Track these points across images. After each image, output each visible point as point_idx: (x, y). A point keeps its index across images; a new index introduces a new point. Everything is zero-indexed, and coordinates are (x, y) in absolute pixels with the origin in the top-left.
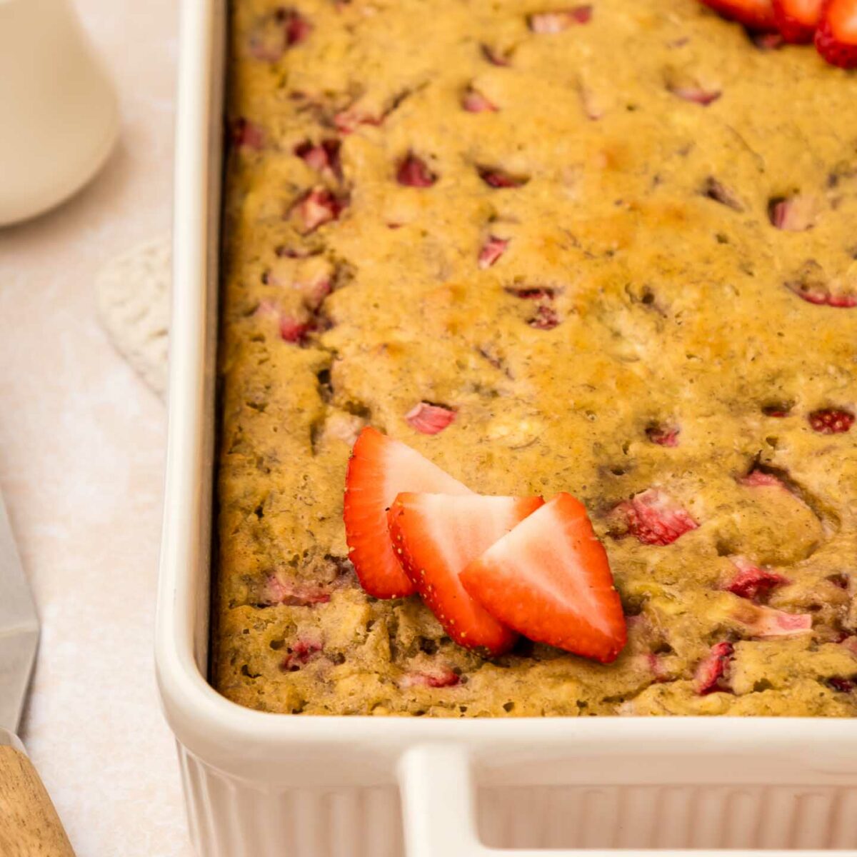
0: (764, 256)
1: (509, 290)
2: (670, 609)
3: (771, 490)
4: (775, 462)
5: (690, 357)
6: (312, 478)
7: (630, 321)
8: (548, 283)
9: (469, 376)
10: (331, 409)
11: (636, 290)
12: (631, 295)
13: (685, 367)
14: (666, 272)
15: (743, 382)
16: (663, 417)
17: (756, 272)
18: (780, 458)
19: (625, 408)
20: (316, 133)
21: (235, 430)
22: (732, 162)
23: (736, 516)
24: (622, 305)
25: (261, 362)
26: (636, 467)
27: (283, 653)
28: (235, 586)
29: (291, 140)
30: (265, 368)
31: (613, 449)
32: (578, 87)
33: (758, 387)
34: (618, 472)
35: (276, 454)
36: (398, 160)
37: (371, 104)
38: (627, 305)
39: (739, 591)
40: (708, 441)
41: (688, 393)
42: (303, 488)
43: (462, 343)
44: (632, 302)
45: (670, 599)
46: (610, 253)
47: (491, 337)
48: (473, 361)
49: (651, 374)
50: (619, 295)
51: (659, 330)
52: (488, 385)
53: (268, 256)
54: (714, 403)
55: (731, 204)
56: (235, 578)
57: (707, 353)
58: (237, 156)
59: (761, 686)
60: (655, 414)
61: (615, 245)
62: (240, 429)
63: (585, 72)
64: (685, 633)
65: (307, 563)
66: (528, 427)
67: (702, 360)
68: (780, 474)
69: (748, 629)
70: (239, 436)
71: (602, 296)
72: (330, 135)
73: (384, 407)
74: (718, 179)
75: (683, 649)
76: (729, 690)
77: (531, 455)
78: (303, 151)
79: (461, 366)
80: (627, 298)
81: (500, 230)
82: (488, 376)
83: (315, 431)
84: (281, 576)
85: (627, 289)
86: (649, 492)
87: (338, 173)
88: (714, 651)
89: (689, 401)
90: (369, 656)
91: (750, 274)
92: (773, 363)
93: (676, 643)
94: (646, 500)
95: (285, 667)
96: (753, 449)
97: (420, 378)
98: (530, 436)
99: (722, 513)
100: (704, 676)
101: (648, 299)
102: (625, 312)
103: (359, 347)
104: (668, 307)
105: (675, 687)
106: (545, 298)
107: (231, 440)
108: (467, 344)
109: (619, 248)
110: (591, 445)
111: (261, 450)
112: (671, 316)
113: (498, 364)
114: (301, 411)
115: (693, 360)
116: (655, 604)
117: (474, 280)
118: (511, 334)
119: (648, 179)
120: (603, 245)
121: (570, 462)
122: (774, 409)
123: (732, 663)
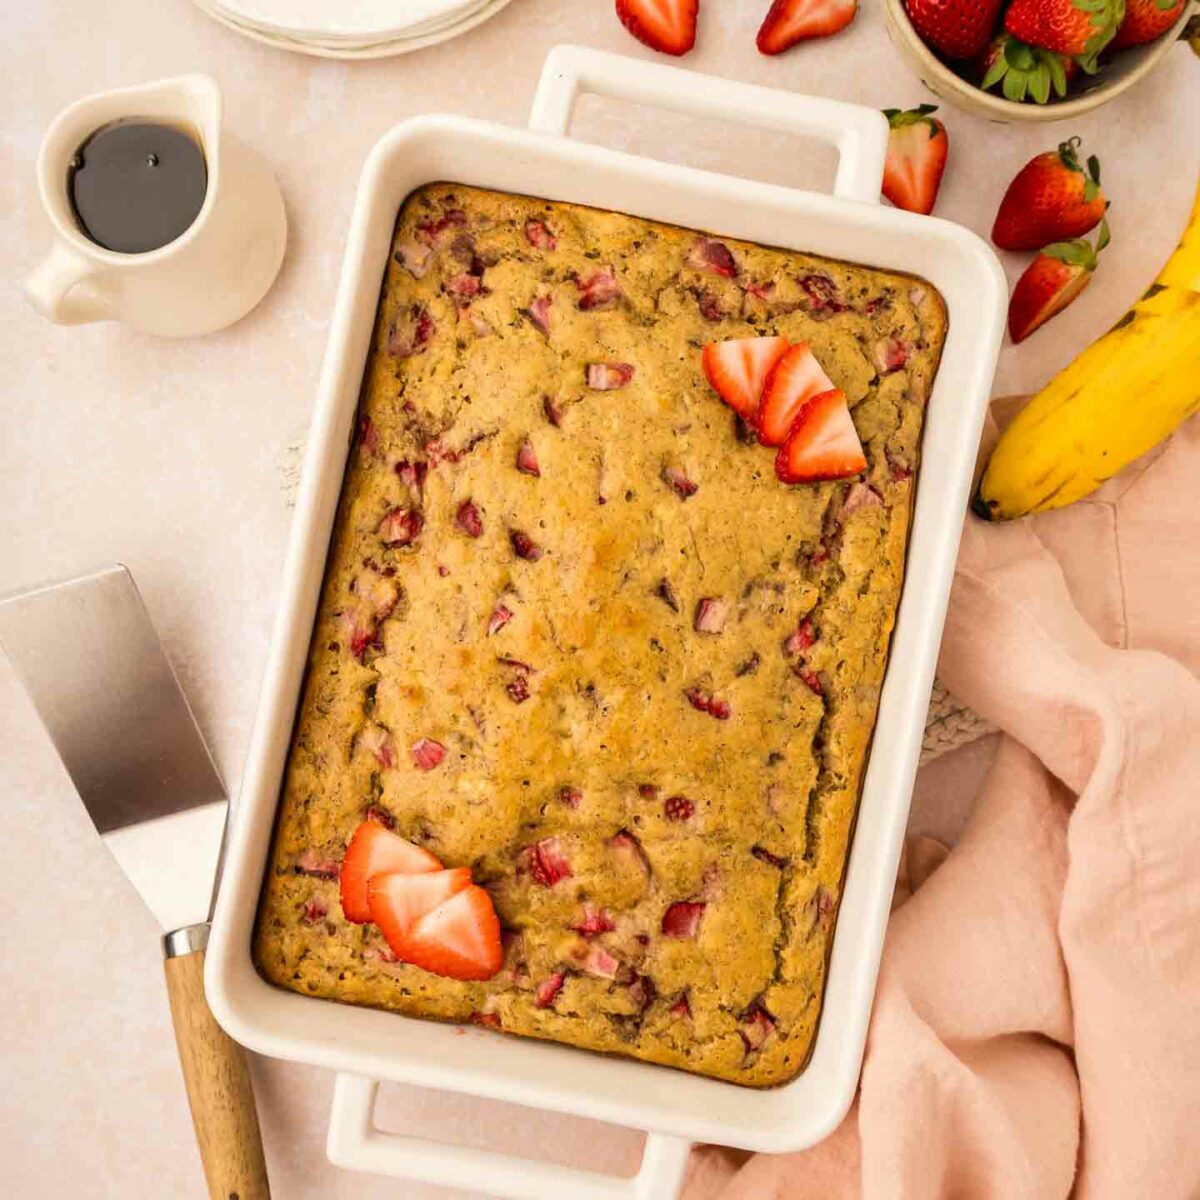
0: (678, 663)
1: (500, 660)
2: (537, 940)
3: (626, 852)
4: (634, 834)
5: (603, 747)
6: (344, 787)
7: (573, 704)
8: (528, 663)
9: (460, 727)
10: (369, 723)
11: (584, 683)
12: (579, 685)
13: (597, 755)
14: (606, 674)
15: (632, 771)
16: (573, 785)
17: (668, 679)
18: (638, 832)
19: (550, 780)
20: (413, 455)
21: (306, 727)
22: (683, 567)
23: (596, 878)
24: (570, 692)
25: (333, 673)
26: (545, 824)
27: (302, 911)
28: (282, 858)
29: (394, 457)
30: (333, 680)
31: (534, 811)
32: (599, 463)
33: (640, 776)
34: (533, 826)
35: (326, 756)
36: (460, 503)
37: (454, 439)
38: (574, 694)
39: (581, 932)
40: (596, 813)
41: (593, 771)
42: (337, 793)
43: (459, 700)
44: (579, 690)
45: (538, 931)
46: (574, 649)
47: (479, 702)
48: (464, 717)
49: (574, 753)
50: (571, 685)
51: (590, 717)
52: (470, 737)
53: (358, 566)
54: (610, 783)
55: (672, 605)
56: (282, 852)
57: (614, 748)
58: (358, 452)
59: (572, 1015)
60: (570, 782)
61: (578, 645)
62: (309, 726)
63: (609, 447)
64: (539, 964)
65: (328, 848)
66: (484, 787)
67: (610, 752)
68: (636, 842)
69: (578, 965)
70: (307, 732)
71: (560, 685)
72: (422, 458)
73: (401, 740)
74: (670, 580)
75: (535, 974)
76: (553, 1009)
77: (477, 813)
78: (400, 467)
79: (455, 718)
80: (576, 688)
81: (510, 601)
82: (471, 732)
83: (354, 742)
84: (311, 854)
85: (577, 682)
86: (549, 841)
87: (421, 491)
88: (553, 980)
89: (593, 777)
90: (349, 937)
91: (664, 679)
92: (655, 764)
93: (533, 969)
94: (546, 846)
95: (302, 920)
96: (624, 823)
97: (427, 723)
98: (483, 795)
99: (587, 874)
100: (543, 992)
101: (590, 688)
102: (572, 697)
103: (396, 681)
104: (602, 699)
105: (524, 997)
106: (523, 671)
107: (301, 733)
108: (462, 703)
109: (581, 648)
110: (520, 808)
111: (319, 750)
112: (601, 707)
113: (479, 724)
114: (348, 725)
115: (605, 751)
116: (529, 934)
117: (479, 647)
118: (493, 704)
119: (620, 577)
120: (571, 642)
121: (502, 823)
122: (647, 791)
123: (559, 996)
